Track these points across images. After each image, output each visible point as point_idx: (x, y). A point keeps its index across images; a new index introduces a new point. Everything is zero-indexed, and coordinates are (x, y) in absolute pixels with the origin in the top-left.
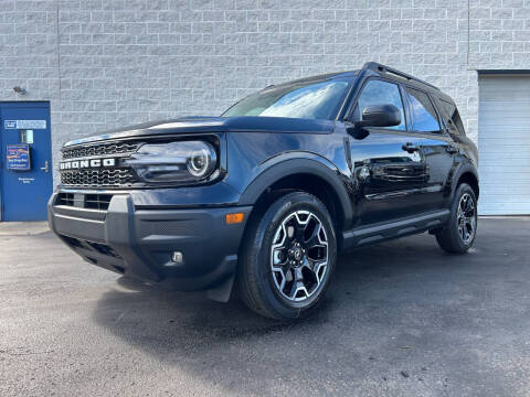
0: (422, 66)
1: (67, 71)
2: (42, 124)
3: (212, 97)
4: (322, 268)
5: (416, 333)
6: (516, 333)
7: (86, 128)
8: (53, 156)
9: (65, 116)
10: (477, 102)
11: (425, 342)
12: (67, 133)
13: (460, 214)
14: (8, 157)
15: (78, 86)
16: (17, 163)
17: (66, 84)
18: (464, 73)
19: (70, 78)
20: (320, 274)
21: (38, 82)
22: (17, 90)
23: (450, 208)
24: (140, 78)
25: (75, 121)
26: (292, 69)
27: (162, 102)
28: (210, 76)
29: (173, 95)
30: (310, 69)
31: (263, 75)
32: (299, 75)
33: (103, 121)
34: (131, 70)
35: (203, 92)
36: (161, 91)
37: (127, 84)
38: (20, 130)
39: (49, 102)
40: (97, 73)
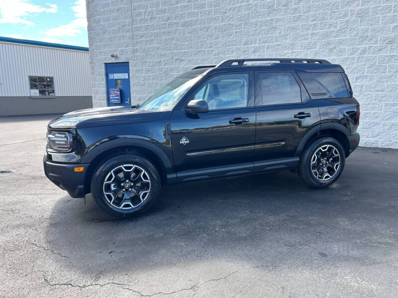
0: (390, 16)
1: (137, 43)
2: (125, 76)
4: (145, 194)
5: (159, 235)
7: (147, 78)
8: (132, 95)
9: (136, 71)
11: (152, 241)
12: (137, 81)
14: (111, 95)
15: (142, 52)
16: (115, 99)
17: (137, 51)
19: (138, 47)
21: (122, 51)
22: (113, 56)
23: (300, 156)
24: (176, 44)
25: (142, 73)
26: (275, 28)
27: (188, 60)
28: (217, 38)
29: (194, 54)
30: (289, 27)
31: (253, 35)
32: (280, 33)
33: (156, 73)
34: (170, 39)
35: (212, 51)
36: (187, 52)
37: (168, 48)
38: (116, 79)
39: (128, 62)
40: (152, 42)
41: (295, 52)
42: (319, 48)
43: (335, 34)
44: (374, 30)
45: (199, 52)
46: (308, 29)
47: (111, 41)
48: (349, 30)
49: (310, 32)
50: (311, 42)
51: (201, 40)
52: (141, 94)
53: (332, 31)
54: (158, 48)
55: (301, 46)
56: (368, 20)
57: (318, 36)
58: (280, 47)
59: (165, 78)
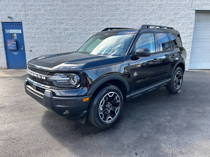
0: (172, 8)
1: (28, 10)
2: (20, 31)
3: (86, 20)
4: (118, 110)
5: (145, 135)
6: (178, 137)
7: (37, 33)
8: (25, 44)
9: (28, 28)
10: (194, 24)
11: (147, 139)
12: (29, 35)
13: (176, 78)
14: (8, 44)
15: (32, 16)
16: (12, 47)
17: (28, 15)
18: (189, 11)
19: (29, 12)
20: (117, 112)
21: (17, 14)
22: (9, 17)
23: (171, 78)
24: (57, 13)
25: (33, 30)
26: (118, 9)
27: (66, 23)
28: (85, 12)
29: (70, 20)
30: (126, 9)
31: (106, 12)
32: (121, 12)
33: (43, 30)
34: (53, 9)
35: (82, 19)
36: (65, 18)
37: (52, 15)
38: (11, 34)
39: (21, 22)
40: (40, 10)
41: (129, 23)
42: (141, 21)
43: (148, 15)
44: (165, 14)
45: (74, 19)
46: (135, 11)
47: (7, 7)
48: (154, 13)
49: (136, 13)
50: (137, 18)
51: (74, 12)
52: (32, 44)
53: (147, 13)
54: (45, 14)
55: (132, 20)
56: (163, 9)
57: (140, 15)
58: (121, 19)
59: (50, 34)
